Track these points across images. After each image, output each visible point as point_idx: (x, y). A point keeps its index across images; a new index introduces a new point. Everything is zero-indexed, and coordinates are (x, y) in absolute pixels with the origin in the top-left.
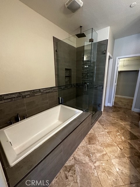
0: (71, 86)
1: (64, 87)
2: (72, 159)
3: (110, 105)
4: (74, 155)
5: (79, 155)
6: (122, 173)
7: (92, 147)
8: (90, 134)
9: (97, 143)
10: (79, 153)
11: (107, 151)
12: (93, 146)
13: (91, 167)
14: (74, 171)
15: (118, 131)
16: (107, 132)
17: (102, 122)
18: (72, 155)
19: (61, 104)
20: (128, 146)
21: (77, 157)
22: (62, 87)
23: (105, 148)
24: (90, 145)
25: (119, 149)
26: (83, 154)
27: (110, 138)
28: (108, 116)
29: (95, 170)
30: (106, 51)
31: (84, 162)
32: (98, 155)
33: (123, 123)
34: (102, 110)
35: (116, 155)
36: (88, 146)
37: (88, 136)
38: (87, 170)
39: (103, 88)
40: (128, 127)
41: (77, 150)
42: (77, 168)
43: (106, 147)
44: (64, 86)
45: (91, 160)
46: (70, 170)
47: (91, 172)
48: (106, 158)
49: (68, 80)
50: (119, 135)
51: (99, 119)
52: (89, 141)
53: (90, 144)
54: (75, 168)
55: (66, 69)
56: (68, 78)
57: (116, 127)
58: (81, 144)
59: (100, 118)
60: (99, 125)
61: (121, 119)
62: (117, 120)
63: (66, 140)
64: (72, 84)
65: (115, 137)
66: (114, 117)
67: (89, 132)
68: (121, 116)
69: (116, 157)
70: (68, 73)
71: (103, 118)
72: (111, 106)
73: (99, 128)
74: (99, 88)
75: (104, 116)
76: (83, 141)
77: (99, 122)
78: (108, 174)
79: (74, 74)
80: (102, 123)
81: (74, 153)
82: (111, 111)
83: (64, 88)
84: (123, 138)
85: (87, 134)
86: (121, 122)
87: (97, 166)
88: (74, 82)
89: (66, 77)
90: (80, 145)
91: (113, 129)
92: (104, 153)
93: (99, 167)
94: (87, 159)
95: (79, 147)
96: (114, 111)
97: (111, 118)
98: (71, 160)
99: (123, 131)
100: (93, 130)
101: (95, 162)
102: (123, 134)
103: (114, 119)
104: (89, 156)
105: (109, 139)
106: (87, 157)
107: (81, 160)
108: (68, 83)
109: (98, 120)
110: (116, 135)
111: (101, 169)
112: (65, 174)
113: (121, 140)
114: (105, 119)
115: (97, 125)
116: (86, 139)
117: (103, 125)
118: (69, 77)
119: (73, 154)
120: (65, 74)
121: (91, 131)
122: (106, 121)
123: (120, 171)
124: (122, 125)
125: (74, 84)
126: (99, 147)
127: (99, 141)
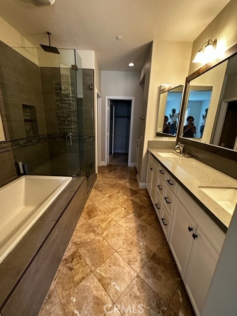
0: (39, 139)
1: (25, 141)
2: (72, 246)
3: (105, 163)
4: (73, 240)
5: (80, 237)
6: (130, 228)
7: (94, 221)
8: (88, 206)
9: (100, 213)
10: (79, 234)
11: (112, 216)
12: (94, 219)
13: (99, 240)
14: (80, 257)
15: (119, 192)
16: (108, 197)
17: (99, 187)
18: (70, 242)
19: (25, 174)
20: (131, 203)
21: (77, 240)
22: (21, 142)
23: (109, 215)
24: (92, 219)
25: (123, 209)
26: (86, 232)
27: (112, 202)
28: (105, 178)
29: (104, 241)
30: (93, 85)
31: (89, 241)
32: (104, 225)
33: (122, 182)
34: (97, 172)
35: (122, 216)
36: (89, 221)
37: (85, 210)
38: (95, 245)
39: (94, 140)
40: (128, 184)
41: (75, 233)
42: (82, 251)
43: (110, 213)
44: (23, 139)
45: (97, 234)
46: (73, 259)
47: (100, 245)
48: (112, 223)
49: (30, 128)
50: (121, 195)
51: (95, 185)
52: (89, 216)
53: (90, 218)
54: (79, 253)
55: (24, 106)
56: (29, 123)
57: (116, 188)
58: (78, 223)
59: (96, 183)
60: (96, 192)
61: (120, 178)
62: (116, 181)
63: (60, 220)
64: (39, 136)
65: (117, 199)
66: (112, 178)
67: (86, 205)
68: (119, 174)
69: (122, 218)
70: (29, 114)
71: (100, 183)
72: (106, 165)
73: (98, 196)
74: (90, 140)
75: (100, 180)
76: (81, 218)
77: (95, 188)
78: (118, 236)
79: (40, 116)
80: (100, 189)
81: (72, 238)
82: (106, 171)
83: (24, 143)
84: (125, 197)
85: (83, 208)
86: (121, 181)
87: (106, 236)
88: (43, 131)
89: (26, 121)
90: (78, 225)
91: (114, 191)
92: (110, 219)
93: (107, 235)
94: (92, 236)
95: (76, 228)
96: (110, 171)
97: (109, 179)
98: (70, 248)
99: (123, 190)
100: (90, 200)
101: (103, 233)
102: (124, 193)
103: (112, 180)
104: (94, 231)
105: (111, 204)
106: (92, 233)
107: (84, 240)
108: (31, 134)
109: (94, 187)
110: (118, 197)
111: (110, 235)
112: (67, 267)
113: (123, 200)
114: (102, 183)
115: (93, 192)
116: (83, 214)
117: (101, 191)
118: (32, 121)
119: (71, 240)
120: (24, 116)
121: (88, 203)
122: (104, 185)
123: (128, 228)
124: (121, 184)
125: (43, 135)
126: (103, 217)
127: (100, 210)
